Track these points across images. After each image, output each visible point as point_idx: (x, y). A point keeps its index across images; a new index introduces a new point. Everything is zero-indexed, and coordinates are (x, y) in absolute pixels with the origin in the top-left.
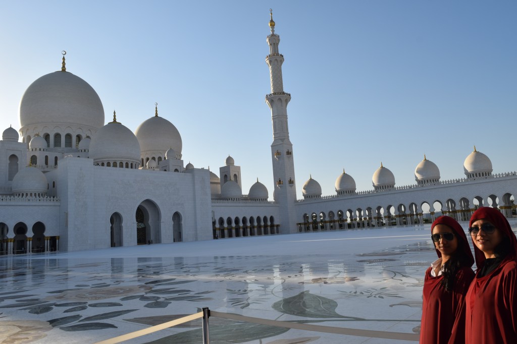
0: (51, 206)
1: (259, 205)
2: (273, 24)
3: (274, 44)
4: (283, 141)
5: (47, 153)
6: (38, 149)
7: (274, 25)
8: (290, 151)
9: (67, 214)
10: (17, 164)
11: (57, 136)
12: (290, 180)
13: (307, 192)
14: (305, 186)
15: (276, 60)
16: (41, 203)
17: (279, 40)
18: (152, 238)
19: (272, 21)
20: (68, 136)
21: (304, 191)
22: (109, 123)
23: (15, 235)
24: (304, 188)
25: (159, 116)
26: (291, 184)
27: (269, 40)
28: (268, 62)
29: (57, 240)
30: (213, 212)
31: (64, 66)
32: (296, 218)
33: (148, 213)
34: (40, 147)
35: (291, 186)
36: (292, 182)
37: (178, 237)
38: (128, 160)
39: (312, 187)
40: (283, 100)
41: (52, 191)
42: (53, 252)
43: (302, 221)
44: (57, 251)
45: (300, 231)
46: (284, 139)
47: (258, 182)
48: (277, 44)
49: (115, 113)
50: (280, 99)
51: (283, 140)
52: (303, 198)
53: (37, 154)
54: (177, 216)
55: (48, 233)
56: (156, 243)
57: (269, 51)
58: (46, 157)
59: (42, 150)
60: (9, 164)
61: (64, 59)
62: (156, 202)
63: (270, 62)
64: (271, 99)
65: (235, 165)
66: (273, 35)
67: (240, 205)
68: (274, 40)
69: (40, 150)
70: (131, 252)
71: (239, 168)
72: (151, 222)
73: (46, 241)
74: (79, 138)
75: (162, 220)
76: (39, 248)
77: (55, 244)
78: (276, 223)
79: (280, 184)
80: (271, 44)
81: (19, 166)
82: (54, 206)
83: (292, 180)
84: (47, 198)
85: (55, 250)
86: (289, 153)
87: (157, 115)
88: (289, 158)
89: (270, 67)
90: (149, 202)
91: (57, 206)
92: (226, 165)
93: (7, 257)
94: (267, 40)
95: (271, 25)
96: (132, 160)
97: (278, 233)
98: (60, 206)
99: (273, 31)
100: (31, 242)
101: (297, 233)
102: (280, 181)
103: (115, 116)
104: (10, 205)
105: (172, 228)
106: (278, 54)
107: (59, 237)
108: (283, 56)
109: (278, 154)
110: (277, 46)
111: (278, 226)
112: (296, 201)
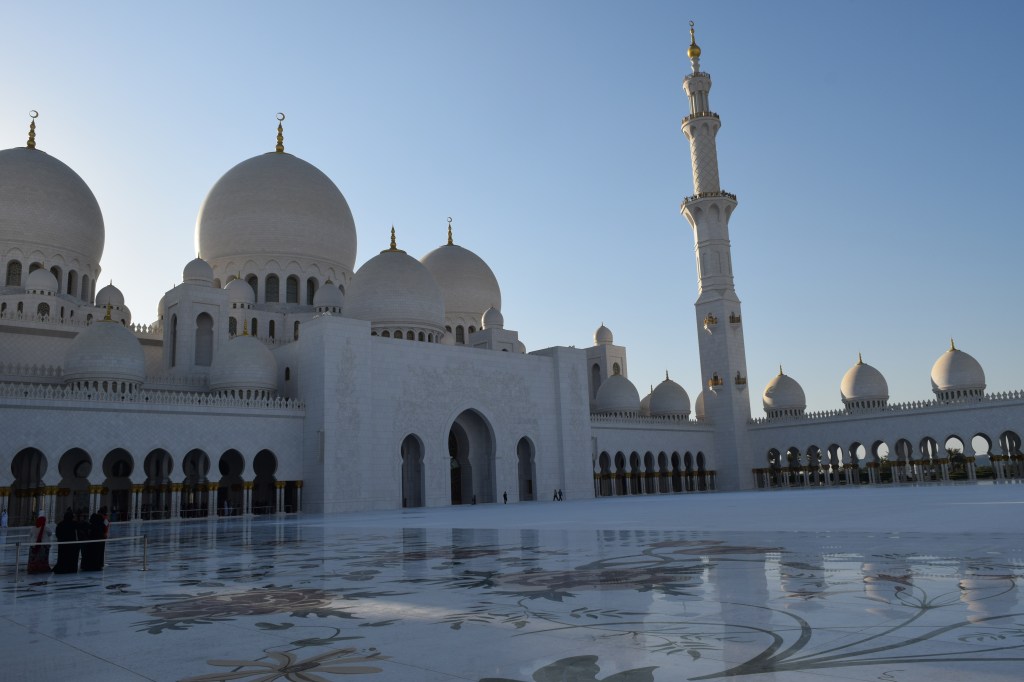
0: (288, 417)
1: (676, 427)
2: (696, 51)
3: (700, 92)
4: (722, 295)
5: (255, 314)
6: (238, 305)
7: (698, 55)
8: (736, 316)
9: (323, 434)
10: (212, 332)
11: (272, 279)
12: (738, 376)
13: (774, 402)
14: (771, 389)
15: (706, 125)
16: (271, 411)
17: (709, 84)
18: (475, 490)
19: (694, 46)
20: (293, 281)
21: (768, 400)
22: (382, 252)
23: (221, 476)
24: (768, 395)
25: (454, 243)
26: (741, 386)
27: (690, 84)
28: (687, 129)
29: (299, 490)
30: (594, 440)
31: (280, 143)
32: (752, 456)
33: (467, 439)
34: (243, 301)
35: (741, 390)
36: (741, 381)
37: (528, 491)
38: (423, 327)
39: (786, 392)
40: (722, 207)
41: (286, 387)
42: (291, 514)
43: (765, 464)
44: (299, 511)
45: (761, 485)
46: (725, 289)
47: (668, 379)
48: (707, 92)
49: (393, 231)
50: (715, 207)
51: (722, 292)
52: (764, 415)
53: (238, 314)
54: (525, 447)
55: (282, 475)
56: (483, 502)
57: (690, 108)
58: (254, 321)
59: (246, 306)
60: (198, 331)
61: (280, 127)
62: (486, 415)
63: (693, 129)
64: (696, 208)
65: (614, 344)
66: (697, 74)
67: (639, 426)
68: (700, 85)
69: (242, 306)
70: (441, 520)
71: (622, 350)
72: (472, 456)
73: (278, 490)
74: (312, 283)
75: (498, 453)
76: (263, 506)
77: (293, 498)
78: (709, 466)
79: (715, 384)
80: (692, 94)
81: (215, 334)
82: (294, 417)
83: (742, 376)
84: (281, 400)
85: (295, 510)
86: (736, 320)
87: (450, 242)
88: (735, 329)
89: (692, 140)
90: (471, 415)
91: (297, 417)
92: (596, 345)
93: (205, 522)
94: (685, 85)
95: (692, 54)
96: (430, 328)
97: (713, 487)
98: (304, 418)
99: (696, 66)
100: (250, 491)
101: (754, 490)
102: (716, 378)
103: (393, 238)
104: (214, 414)
105: (516, 471)
106: (708, 114)
107: (302, 482)
108: (718, 117)
109: (712, 320)
110: (707, 96)
111: (712, 473)
112: (751, 422)
